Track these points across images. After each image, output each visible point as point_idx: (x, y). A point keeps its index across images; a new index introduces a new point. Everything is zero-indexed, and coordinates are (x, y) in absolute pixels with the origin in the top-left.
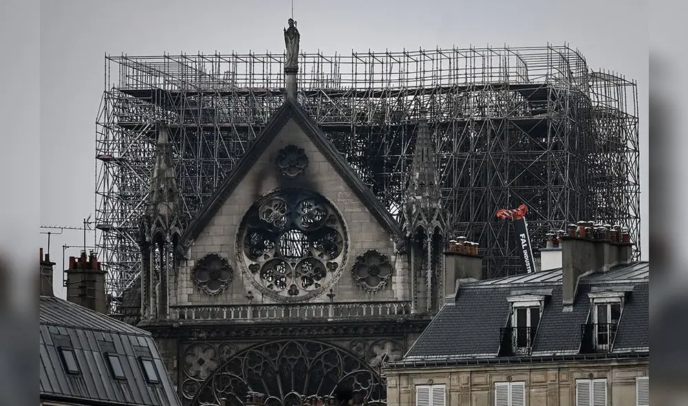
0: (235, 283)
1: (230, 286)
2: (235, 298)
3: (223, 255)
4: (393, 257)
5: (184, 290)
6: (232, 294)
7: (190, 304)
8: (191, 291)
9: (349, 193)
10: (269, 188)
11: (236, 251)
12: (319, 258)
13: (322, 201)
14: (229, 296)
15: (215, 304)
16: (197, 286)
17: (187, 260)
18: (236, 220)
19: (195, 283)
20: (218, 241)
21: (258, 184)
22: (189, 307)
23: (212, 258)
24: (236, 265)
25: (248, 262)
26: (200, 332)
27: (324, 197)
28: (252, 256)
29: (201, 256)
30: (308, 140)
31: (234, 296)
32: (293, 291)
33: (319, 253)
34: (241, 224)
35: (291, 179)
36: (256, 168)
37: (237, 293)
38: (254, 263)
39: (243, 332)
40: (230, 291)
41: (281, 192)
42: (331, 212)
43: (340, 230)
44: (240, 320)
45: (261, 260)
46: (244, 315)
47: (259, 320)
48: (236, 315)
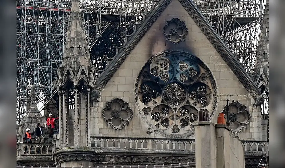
0: (134, 121)
1: (130, 124)
3: (125, 100)
4: (251, 108)
5: (97, 125)
6: (132, 130)
7: (101, 136)
8: (101, 126)
9: (218, 57)
10: (159, 49)
11: (134, 97)
12: (194, 106)
13: (196, 62)
14: (130, 131)
15: (120, 136)
16: (107, 122)
17: (98, 101)
18: (135, 73)
19: (104, 119)
20: (121, 89)
21: (151, 46)
22: (99, 138)
23: (117, 101)
24: (135, 107)
25: (142, 106)
26: (111, 158)
27: (199, 59)
28: (145, 101)
29: (109, 99)
30: (188, 14)
31: (134, 131)
32: (175, 130)
33: (193, 102)
34: (139, 77)
35: (176, 44)
36: (149, 35)
37: (136, 129)
38: (146, 107)
40: (130, 127)
41: (166, 54)
42: (203, 71)
43: (209, 85)
44: (143, 150)
45: (151, 105)
46: (146, 146)
47: (157, 151)
48: (139, 146)
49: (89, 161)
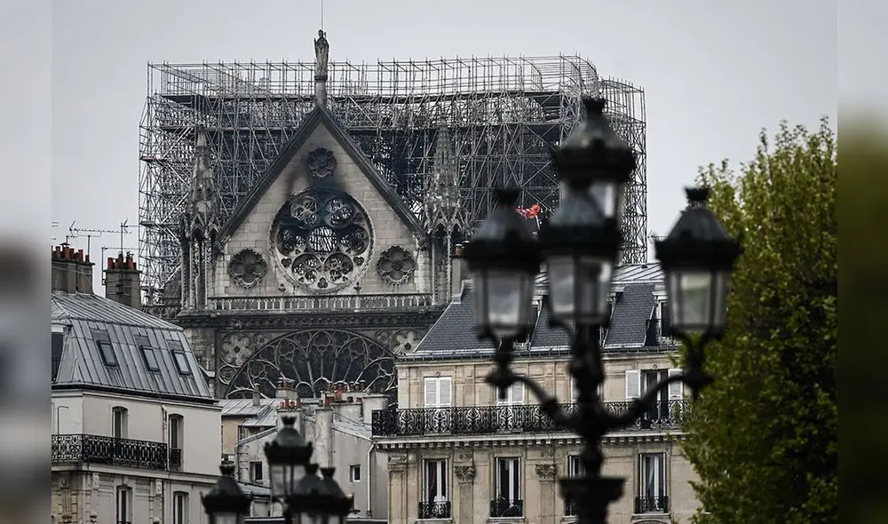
0: (268, 277)
1: (264, 279)
2: (269, 290)
3: (257, 251)
4: (415, 253)
5: (221, 283)
6: (265, 287)
7: (227, 296)
8: (228, 284)
9: (374, 193)
10: (300, 187)
11: (269, 247)
12: (346, 253)
13: (349, 200)
14: (263, 288)
15: (250, 295)
16: (234, 279)
17: (223, 254)
18: (270, 218)
19: (231, 276)
20: (253, 237)
21: (290, 183)
22: (226, 299)
23: (247, 253)
24: (270, 259)
25: (280, 257)
26: (236, 322)
27: (351, 197)
28: (285, 251)
29: (237, 251)
30: (337, 143)
31: (268, 288)
32: (323, 284)
33: (347, 249)
34: (274, 222)
35: (321, 179)
36: (288, 170)
37: (271, 286)
38: (286, 258)
39: (276, 322)
40: (263, 284)
41: (309, 192)
42: (357, 211)
43: (366, 227)
44: (273, 311)
45: (293, 255)
46: (277, 306)
47: (291, 311)
48: (269, 307)
49: (207, 327)
